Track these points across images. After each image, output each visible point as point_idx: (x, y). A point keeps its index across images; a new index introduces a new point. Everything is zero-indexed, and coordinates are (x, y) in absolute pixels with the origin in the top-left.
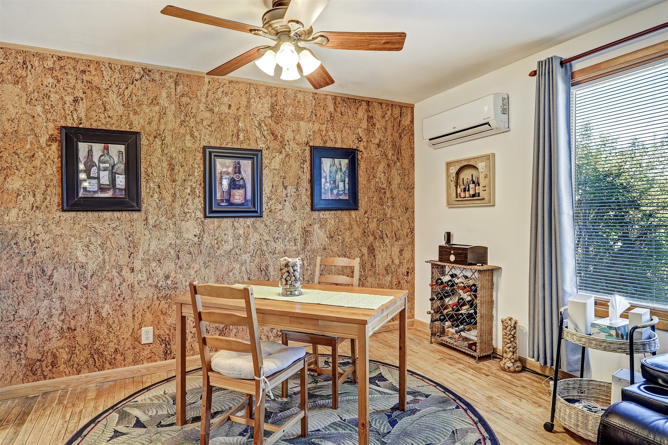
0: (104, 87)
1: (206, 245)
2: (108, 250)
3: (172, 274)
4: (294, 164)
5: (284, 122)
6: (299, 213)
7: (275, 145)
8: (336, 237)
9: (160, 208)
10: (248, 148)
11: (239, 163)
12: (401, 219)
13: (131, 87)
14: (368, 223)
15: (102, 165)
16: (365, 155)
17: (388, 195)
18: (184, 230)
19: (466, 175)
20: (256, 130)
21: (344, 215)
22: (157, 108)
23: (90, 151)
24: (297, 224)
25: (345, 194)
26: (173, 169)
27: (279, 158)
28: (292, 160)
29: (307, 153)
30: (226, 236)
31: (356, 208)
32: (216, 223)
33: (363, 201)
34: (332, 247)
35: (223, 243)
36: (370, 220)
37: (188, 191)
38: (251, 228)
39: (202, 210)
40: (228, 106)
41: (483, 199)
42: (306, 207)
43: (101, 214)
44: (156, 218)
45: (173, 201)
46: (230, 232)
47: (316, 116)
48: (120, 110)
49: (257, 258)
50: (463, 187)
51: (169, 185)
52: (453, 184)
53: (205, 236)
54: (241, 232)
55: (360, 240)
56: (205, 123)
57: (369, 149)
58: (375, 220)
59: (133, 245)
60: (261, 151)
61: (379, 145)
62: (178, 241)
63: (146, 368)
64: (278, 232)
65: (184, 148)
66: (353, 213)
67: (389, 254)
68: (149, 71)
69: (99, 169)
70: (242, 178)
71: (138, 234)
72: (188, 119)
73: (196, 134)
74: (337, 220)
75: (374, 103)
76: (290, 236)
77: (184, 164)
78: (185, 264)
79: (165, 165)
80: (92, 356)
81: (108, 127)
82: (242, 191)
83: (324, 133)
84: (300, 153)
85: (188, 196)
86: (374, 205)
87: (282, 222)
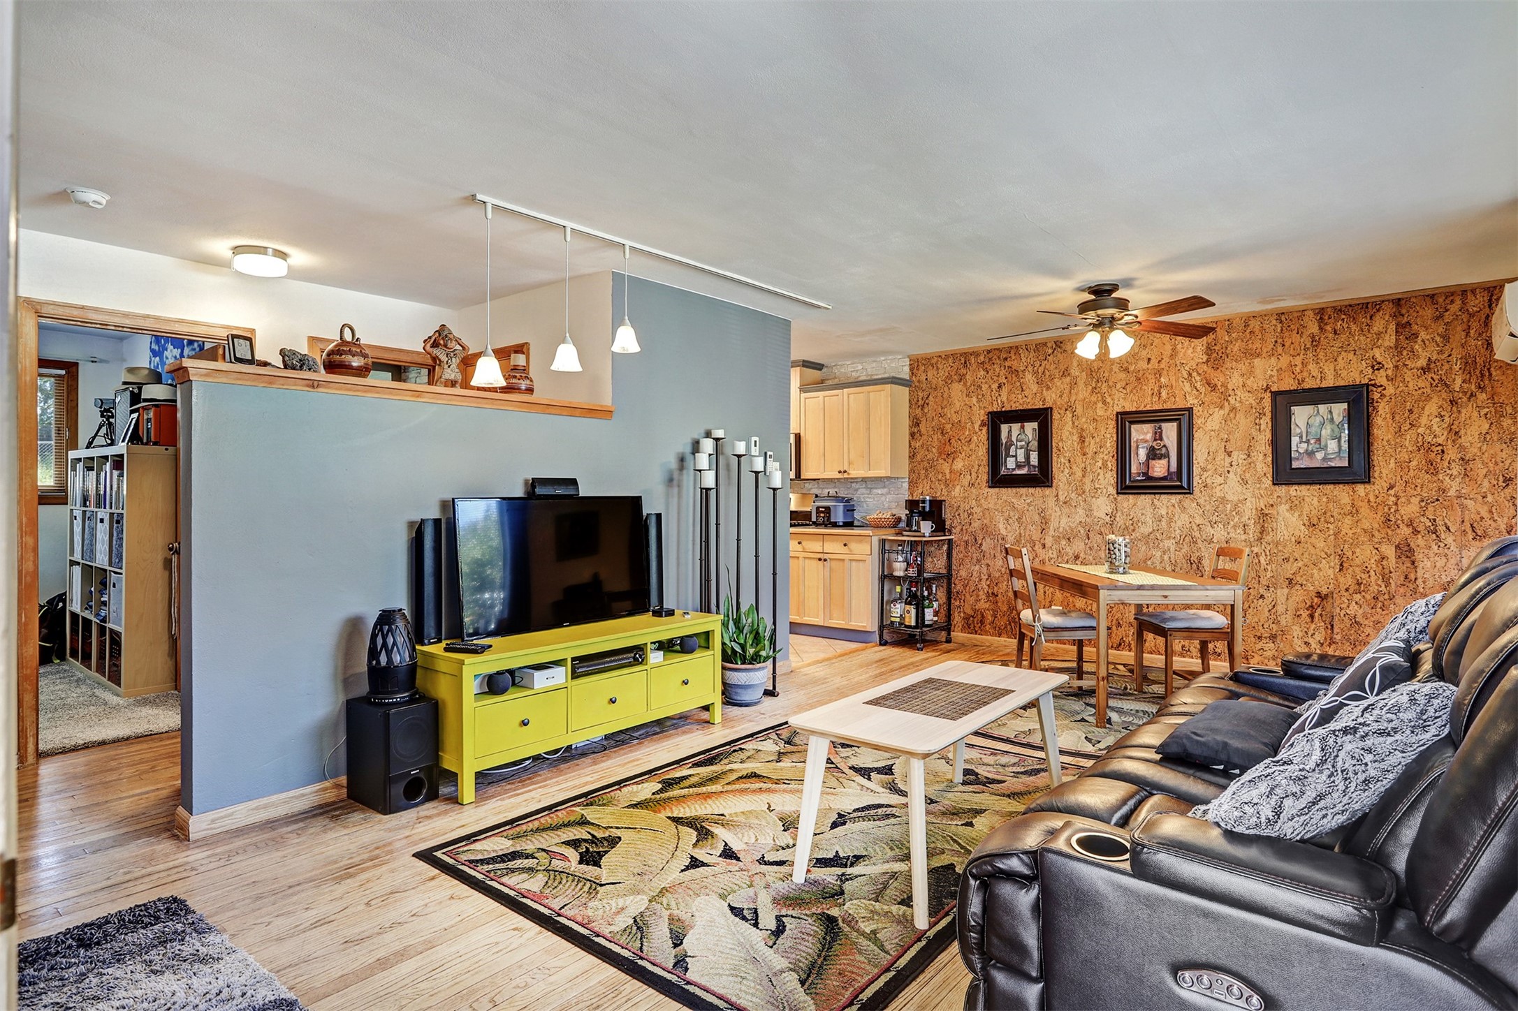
0: (1022, 368)
1: (1119, 525)
2: (1024, 525)
3: (1081, 555)
4: (1243, 422)
5: (1228, 365)
6: (1251, 489)
7: (1215, 397)
8: (1322, 525)
9: (1070, 484)
10: (1174, 407)
11: (1160, 428)
12: (1490, 498)
13: (1044, 363)
14: (1396, 504)
15: (1019, 444)
16: (1390, 390)
17: (1452, 453)
18: (1094, 507)
20: (1185, 383)
21: (1342, 493)
22: (1068, 379)
23: (1010, 431)
24: (1248, 504)
25: (1341, 458)
26: (1084, 441)
27: (1218, 414)
28: (1240, 416)
29: (1267, 402)
30: (1144, 517)
31: (1367, 479)
32: (1131, 501)
33: (1384, 468)
34: (1313, 540)
35: (1140, 524)
36: (1403, 500)
37: (1100, 464)
38: (1177, 508)
39: (1115, 485)
40: (1146, 361)
42: (1264, 479)
43: (1018, 490)
44: (1066, 494)
45: (1084, 476)
46: (1149, 511)
47: (1283, 345)
48: (1034, 388)
49: (1186, 546)
51: (1079, 460)
53: (1118, 515)
54: (1163, 512)
55: (1376, 534)
56: (1119, 386)
57: (1399, 379)
58: (1415, 500)
59: (1045, 523)
60: (1190, 410)
61: (1425, 370)
62: (1088, 520)
63: (1055, 648)
64: (1216, 514)
65: (1096, 417)
66: (1361, 489)
67: (1453, 561)
68: (1061, 343)
69: (1017, 448)
70: (1164, 446)
71: (1050, 511)
72: (1099, 385)
73: (1109, 400)
74: (1325, 499)
75: (1413, 300)
76: (1236, 520)
77: (1095, 435)
78: (1095, 545)
79: (1075, 437)
80: (1010, 624)
81: (1025, 407)
82: (1164, 462)
83: (1298, 369)
84: (1254, 404)
85: (1099, 471)
86: (1412, 473)
87: (1223, 500)
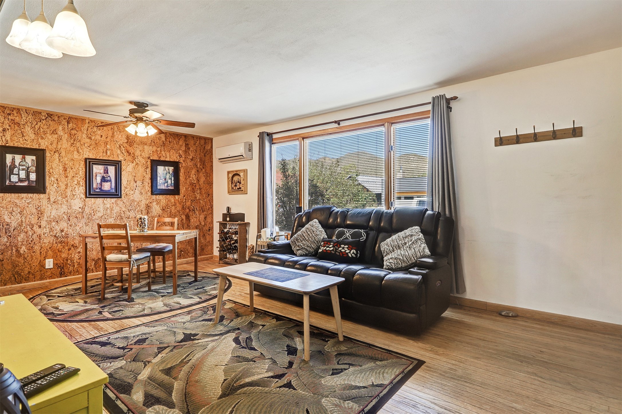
0: (22, 123)
1: (86, 213)
2: (25, 215)
3: (65, 229)
4: (141, 169)
5: (135, 146)
6: (144, 196)
7: (130, 158)
8: (167, 210)
9: (58, 192)
10: (113, 159)
11: (107, 168)
12: (205, 200)
13: (39, 124)
14: (185, 202)
15: (21, 167)
16: (184, 165)
17: (198, 187)
18: (73, 204)
19: (236, 178)
20: (118, 150)
21: (171, 198)
22: (56, 136)
23: (13, 159)
24: (143, 202)
25: (172, 186)
26: (66, 170)
27: (131, 166)
28: (140, 167)
29: (149, 163)
30: (99, 208)
31: (178, 194)
32: (93, 201)
33: (182, 190)
34: (164, 215)
35: (97, 212)
36: (187, 200)
37: (76, 182)
38: (115, 204)
39: (84, 193)
40: (100, 136)
41: (243, 190)
42: (148, 193)
43: (20, 195)
44: (55, 197)
45: (66, 188)
46: (101, 206)
47: (154, 143)
48: (33, 136)
49: (118, 221)
50: (234, 184)
51: (63, 179)
52: (230, 183)
53: (86, 208)
54: (108, 206)
55: (181, 212)
56: (86, 145)
57: (186, 161)
58: (190, 201)
59: (40, 213)
60: (121, 161)
61: (192, 160)
62: (69, 211)
63: (48, 282)
64: (131, 206)
65: (73, 158)
66: (177, 197)
67: (198, 219)
68: (51, 115)
69: (19, 170)
70: (109, 176)
71: (44, 207)
72: (75, 142)
73: (80, 151)
74: (167, 200)
75: (189, 137)
76: (138, 208)
77: (73, 167)
78: (73, 224)
79: (61, 168)
80: (14, 276)
81: (25, 146)
82: (109, 183)
83: (159, 152)
84: (145, 163)
85: (75, 186)
86: (189, 192)
87: (133, 201)
